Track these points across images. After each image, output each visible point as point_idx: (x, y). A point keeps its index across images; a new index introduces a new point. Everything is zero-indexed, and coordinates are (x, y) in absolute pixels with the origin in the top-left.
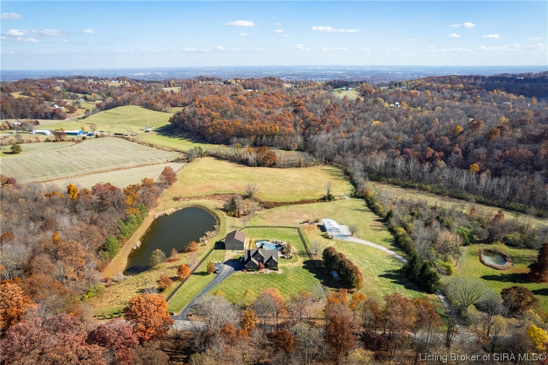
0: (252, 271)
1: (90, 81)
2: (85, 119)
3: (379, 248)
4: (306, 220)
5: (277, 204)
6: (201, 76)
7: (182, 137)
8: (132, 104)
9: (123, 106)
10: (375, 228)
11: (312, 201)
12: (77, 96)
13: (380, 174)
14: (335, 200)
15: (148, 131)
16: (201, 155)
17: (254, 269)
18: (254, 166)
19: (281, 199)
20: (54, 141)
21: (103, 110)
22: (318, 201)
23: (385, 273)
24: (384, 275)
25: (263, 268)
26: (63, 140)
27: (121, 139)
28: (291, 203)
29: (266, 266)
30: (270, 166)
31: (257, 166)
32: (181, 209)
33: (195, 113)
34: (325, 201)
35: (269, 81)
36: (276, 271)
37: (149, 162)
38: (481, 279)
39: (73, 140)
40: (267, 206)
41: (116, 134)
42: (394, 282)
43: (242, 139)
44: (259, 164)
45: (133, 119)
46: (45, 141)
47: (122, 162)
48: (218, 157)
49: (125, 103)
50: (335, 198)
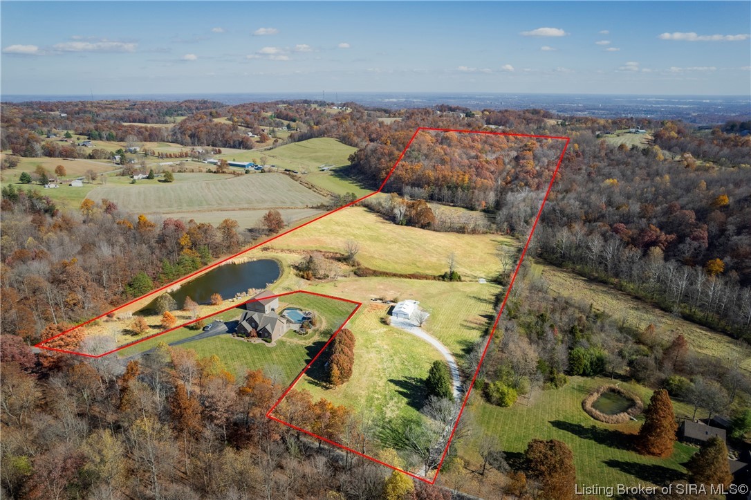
0: (241, 337)
1: (314, 106)
2: (271, 151)
3: (439, 349)
4: (381, 297)
5: (375, 273)
6: (443, 105)
7: (355, 180)
8: (329, 136)
9: (317, 137)
10: (468, 324)
11: (426, 277)
12: (282, 123)
13: (563, 256)
14: (461, 281)
15: (323, 170)
16: (352, 202)
17: (244, 335)
18: (402, 225)
19: (390, 268)
20: (215, 172)
21: (295, 141)
22: (434, 278)
23: (401, 379)
24: (399, 381)
25: (253, 336)
26: (223, 172)
27: (287, 176)
28: (395, 275)
29: (259, 335)
30: (423, 227)
31: (405, 225)
32: (255, 260)
33: (374, 151)
34: (444, 280)
35: (529, 115)
36: (266, 343)
37: (288, 204)
38: (550, 425)
39: (234, 173)
40: (360, 273)
41: (286, 170)
42: (400, 393)
43: (416, 188)
44: (410, 222)
45: (318, 154)
46: (207, 172)
47: (258, 202)
48: (370, 208)
49: (321, 134)
50: (463, 278)
